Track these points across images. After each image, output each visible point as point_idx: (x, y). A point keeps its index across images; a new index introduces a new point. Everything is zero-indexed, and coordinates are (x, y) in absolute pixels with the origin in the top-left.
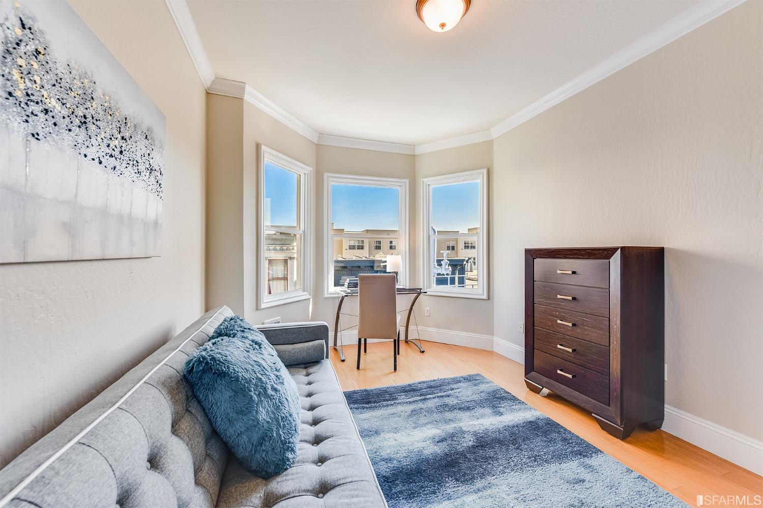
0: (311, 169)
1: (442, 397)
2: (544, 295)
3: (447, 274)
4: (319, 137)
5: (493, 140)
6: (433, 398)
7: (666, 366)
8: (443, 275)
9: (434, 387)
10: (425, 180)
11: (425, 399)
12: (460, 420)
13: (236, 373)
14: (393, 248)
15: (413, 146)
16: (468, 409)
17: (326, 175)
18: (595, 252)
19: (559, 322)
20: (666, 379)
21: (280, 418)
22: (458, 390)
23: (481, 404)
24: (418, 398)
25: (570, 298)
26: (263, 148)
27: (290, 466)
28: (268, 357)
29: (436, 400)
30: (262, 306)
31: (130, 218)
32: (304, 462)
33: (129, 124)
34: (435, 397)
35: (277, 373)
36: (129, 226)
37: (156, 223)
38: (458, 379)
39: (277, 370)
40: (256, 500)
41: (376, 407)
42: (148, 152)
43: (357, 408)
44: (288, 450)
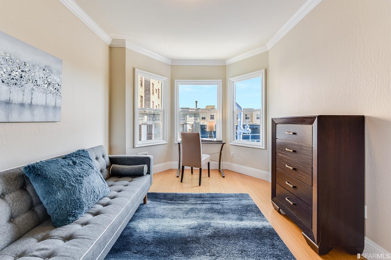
0: (167, 78)
1: (213, 203)
2: (281, 148)
3: (248, 133)
4: (172, 62)
5: (268, 51)
6: (208, 203)
7: (366, 207)
8: (246, 133)
9: (213, 197)
10: (230, 79)
11: (202, 203)
12: (213, 219)
13: (47, 175)
14: (248, 118)
15: (224, 61)
16: (224, 213)
17: (176, 81)
18: (304, 119)
19: (287, 166)
20: (366, 217)
21: (70, 200)
22: (226, 201)
23: (233, 211)
24: (200, 202)
25: (291, 151)
26: (136, 70)
27: (69, 224)
28: (77, 170)
29: (208, 205)
30: (136, 146)
31: (31, 105)
32: (77, 223)
33: (28, 65)
34: (209, 203)
35: (79, 178)
36: (30, 108)
37: (55, 107)
38: (232, 195)
39: (80, 176)
40: (40, 236)
41: (174, 203)
42: (46, 76)
43: (164, 202)
44: (70, 216)
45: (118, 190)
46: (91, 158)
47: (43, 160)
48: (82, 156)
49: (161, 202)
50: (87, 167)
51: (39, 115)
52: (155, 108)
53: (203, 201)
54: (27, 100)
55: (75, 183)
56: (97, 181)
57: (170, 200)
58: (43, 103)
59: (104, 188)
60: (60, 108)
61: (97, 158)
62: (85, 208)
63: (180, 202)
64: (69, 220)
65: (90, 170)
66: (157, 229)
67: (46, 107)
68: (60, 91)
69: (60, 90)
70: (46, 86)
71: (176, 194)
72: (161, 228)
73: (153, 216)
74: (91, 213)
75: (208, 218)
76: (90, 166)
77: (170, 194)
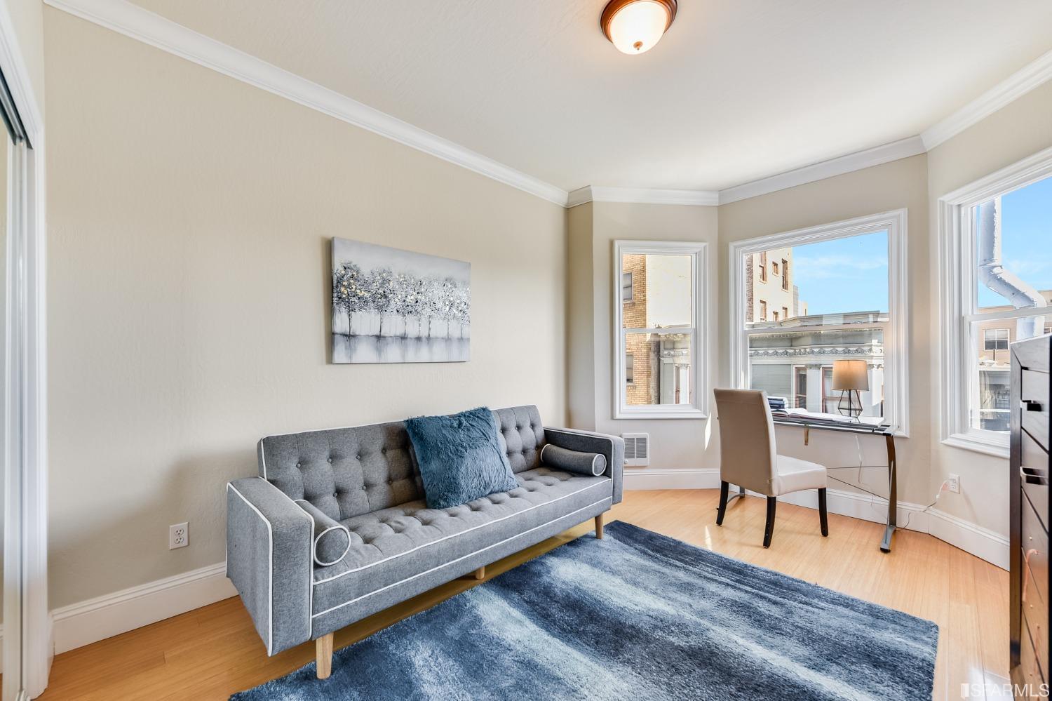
0: (710, 244)
1: (763, 598)
6: (747, 592)
9: (780, 586)
10: (944, 198)
12: (725, 625)
16: (771, 629)
17: (731, 247)
22: (816, 610)
26: (617, 244)
27: (439, 509)
28: (462, 436)
29: (742, 595)
30: (618, 416)
31: (429, 338)
32: (447, 511)
33: (424, 283)
34: (750, 592)
35: (460, 448)
36: (428, 343)
37: (461, 339)
38: (854, 603)
39: (462, 446)
40: (409, 511)
41: (656, 558)
42: (447, 294)
43: (636, 549)
44: (441, 498)
45: (530, 487)
46: (491, 423)
47: (427, 415)
48: (478, 417)
49: (631, 546)
50: (478, 435)
51: (439, 352)
52: (770, 318)
53: (738, 581)
54: (424, 334)
55: (453, 454)
56: (489, 460)
57: (653, 550)
58: (444, 334)
59: (501, 475)
60: (468, 339)
61: (519, 428)
62: (464, 496)
63: (672, 561)
64: (439, 504)
65: (482, 441)
66: (584, 587)
67: (448, 339)
68: (469, 314)
69: (467, 311)
70: (448, 308)
71: (680, 543)
72: (593, 586)
73: (595, 564)
74: (471, 507)
75: (713, 620)
76: (484, 434)
77: (663, 538)
